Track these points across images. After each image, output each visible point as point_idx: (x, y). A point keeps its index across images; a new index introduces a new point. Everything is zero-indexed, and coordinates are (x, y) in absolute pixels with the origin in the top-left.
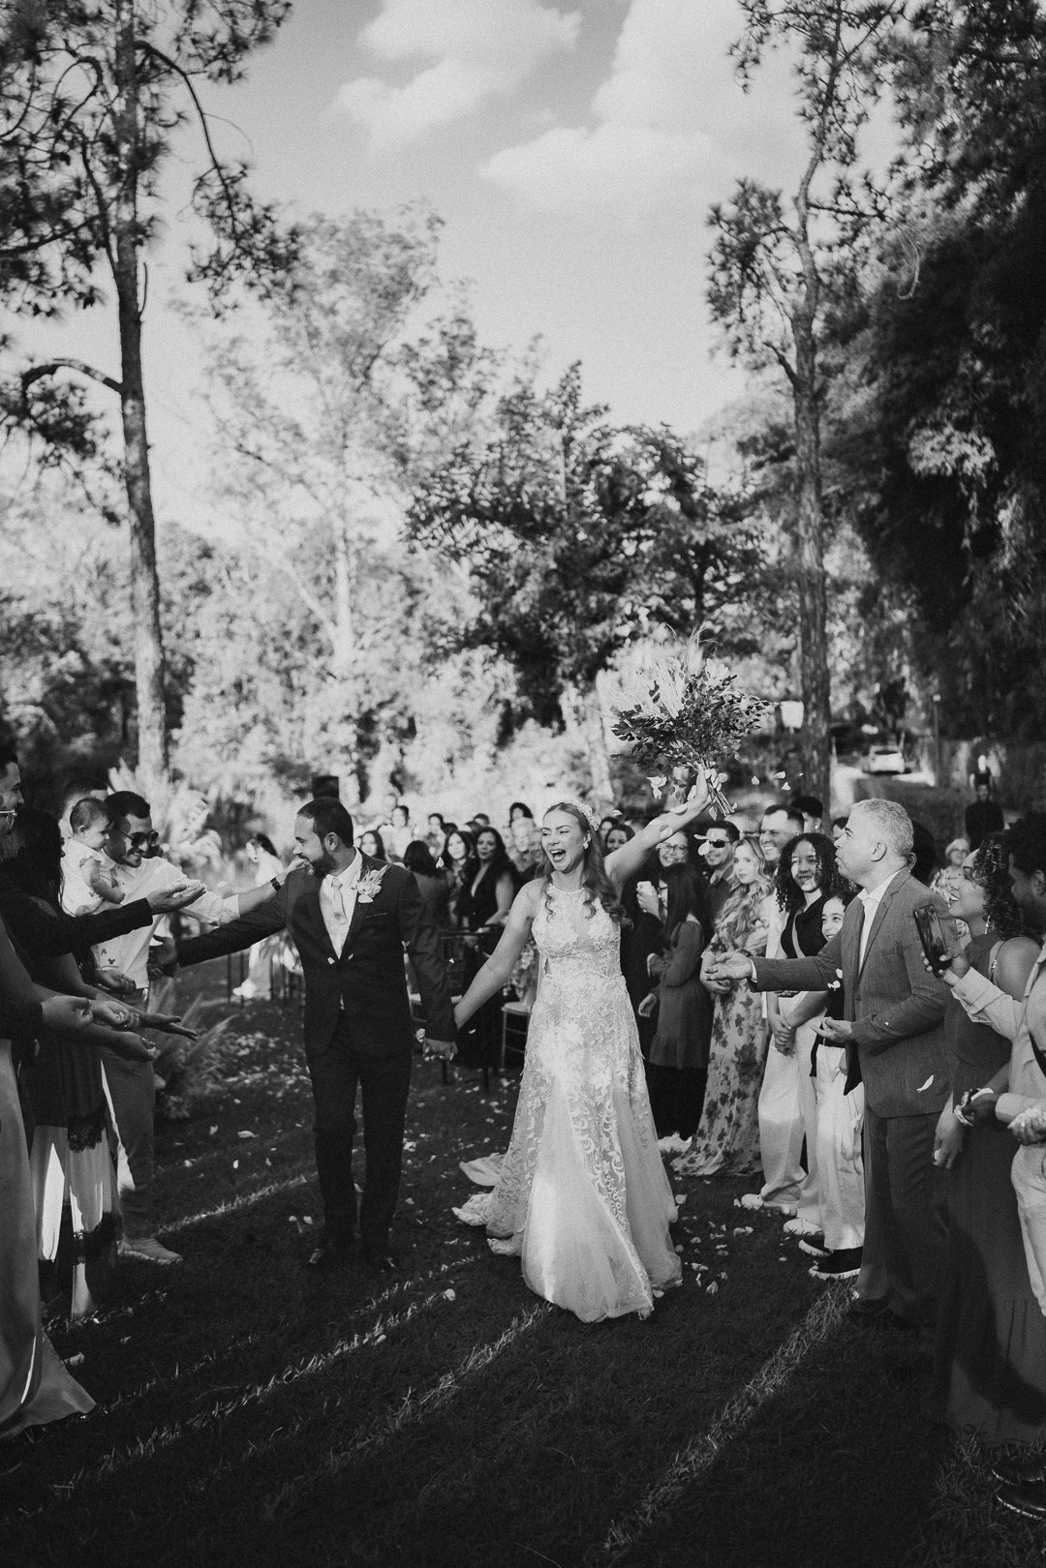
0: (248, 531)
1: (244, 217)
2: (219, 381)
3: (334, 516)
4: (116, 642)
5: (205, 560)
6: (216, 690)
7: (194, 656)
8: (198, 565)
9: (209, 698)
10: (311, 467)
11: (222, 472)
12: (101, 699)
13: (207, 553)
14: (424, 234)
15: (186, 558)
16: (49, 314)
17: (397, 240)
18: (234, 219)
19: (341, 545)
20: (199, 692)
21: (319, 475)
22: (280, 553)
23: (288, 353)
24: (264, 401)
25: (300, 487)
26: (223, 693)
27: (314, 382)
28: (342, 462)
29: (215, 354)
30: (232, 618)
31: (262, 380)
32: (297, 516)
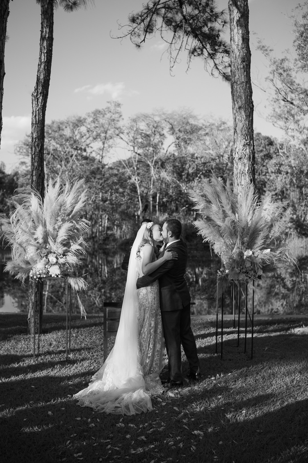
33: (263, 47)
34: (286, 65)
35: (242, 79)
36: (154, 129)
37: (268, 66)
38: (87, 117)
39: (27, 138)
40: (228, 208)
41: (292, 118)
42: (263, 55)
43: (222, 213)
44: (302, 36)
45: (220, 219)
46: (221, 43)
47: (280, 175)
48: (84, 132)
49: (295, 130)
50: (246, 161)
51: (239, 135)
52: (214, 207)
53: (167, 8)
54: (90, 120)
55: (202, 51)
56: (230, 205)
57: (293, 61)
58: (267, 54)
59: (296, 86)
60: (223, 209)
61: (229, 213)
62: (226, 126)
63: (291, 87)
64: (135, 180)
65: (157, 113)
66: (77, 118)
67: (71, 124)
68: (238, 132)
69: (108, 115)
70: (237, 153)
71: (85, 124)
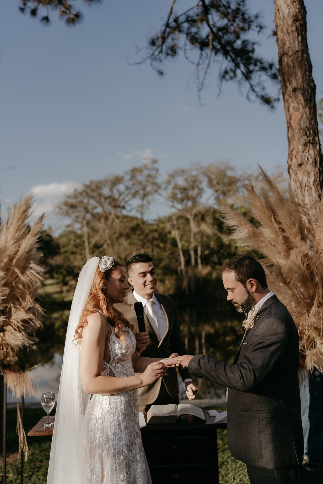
35: (295, 47)
36: (192, 183)
38: (125, 175)
39: (66, 198)
40: (292, 233)
43: (283, 242)
45: (280, 253)
46: (257, 61)
48: (122, 190)
50: (309, 167)
51: (296, 131)
52: (267, 232)
53: (190, 21)
54: (127, 178)
55: (234, 72)
56: (297, 226)
60: (285, 234)
61: (296, 240)
65: (194, 167)
66: (115, 176)
67: (109, 183)
68: (294, 126)
70: (294, 158)
71: (123, 182)
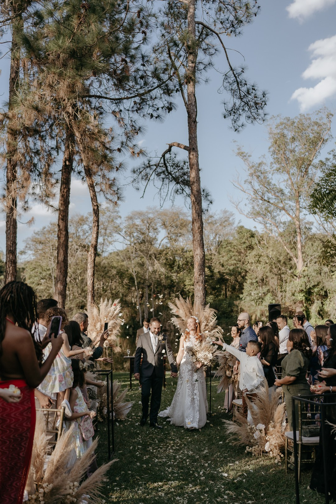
0: (266, 227)
1: (244, 89)
2: (255, 178)
3: (295, 220)
4: (223, 266)
5: (252, 238)
6: (254, 281)
7: (248, 270)
8: (249, 239)
9: (252, 284)
10: (287, 204)
11: (256, 207)
12: (217, 285)
13: (252, 236)
14: (325, 120)
15: (246, 237)
16: (156, 118)
17: (316, 123)
18: (240, 90)
19: (298, 230)
20: (249, 281)
21: (290, 207)
22: (277, 235)
23: (278, 166)
24: (271, 183)
25: (283, 212)
26: (257, 282)
27: (287, 175)
28: (298, 202)
29: (253, 169)
30: (260, 256)
31: (270, 176)
32: (283, 221)
33: (242, 153)
34: (263, 168)
36: (148, 225)
37: (247, 170)
38: (89, 216)
39: (34, 235)
41: (269, 214)
42: (242, 161)
44: (276, 143)
47: (259, 265)
48: (86, 229)
49: (272, 224)
57: (269, 165)
58: (246, 159)
59: (272, 186)
62: (213, 219)
63: (268, 188)
64: (133, 271)
65: (151, 211)
66: (80, 217)
67: (75, 223)
69: (108, 214)
71: (87, 223)
